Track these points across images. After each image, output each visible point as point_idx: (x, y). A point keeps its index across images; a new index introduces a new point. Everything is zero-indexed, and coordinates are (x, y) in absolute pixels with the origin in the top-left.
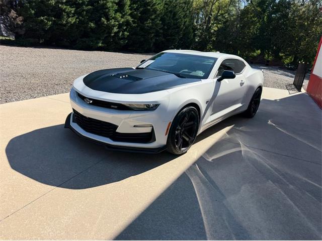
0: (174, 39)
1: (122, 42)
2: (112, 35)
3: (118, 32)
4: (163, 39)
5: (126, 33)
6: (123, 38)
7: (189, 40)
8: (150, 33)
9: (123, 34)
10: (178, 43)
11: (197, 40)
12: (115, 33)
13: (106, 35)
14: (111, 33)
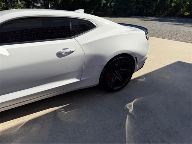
0: (152, 5)
1: (109, 10)
2: (102, 5)
3: (107, 3)
4: (142, 6)
5: (112, 3)
6: (111, 7)
7: (165, 6)
8: (131, 2)
9: (110, 5)
10: (155, 8)
11: (172, 5)
12: (104, 4)
13: (97, 6)
14: (100, 4)
